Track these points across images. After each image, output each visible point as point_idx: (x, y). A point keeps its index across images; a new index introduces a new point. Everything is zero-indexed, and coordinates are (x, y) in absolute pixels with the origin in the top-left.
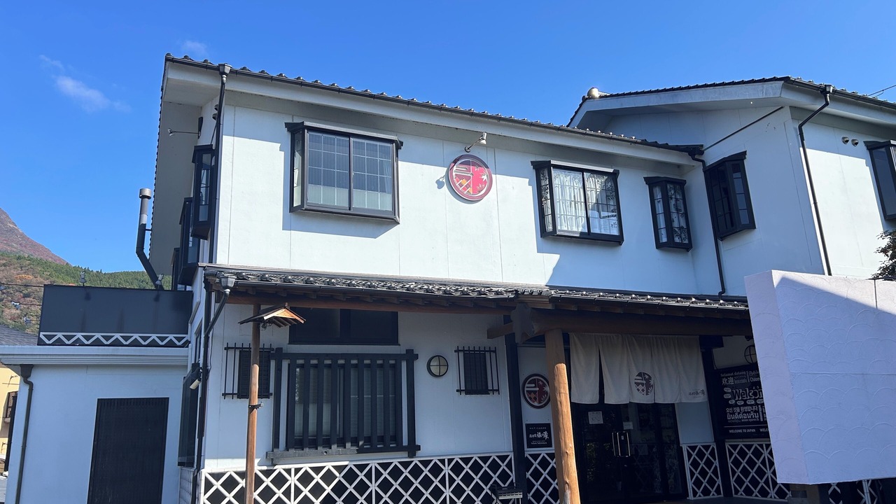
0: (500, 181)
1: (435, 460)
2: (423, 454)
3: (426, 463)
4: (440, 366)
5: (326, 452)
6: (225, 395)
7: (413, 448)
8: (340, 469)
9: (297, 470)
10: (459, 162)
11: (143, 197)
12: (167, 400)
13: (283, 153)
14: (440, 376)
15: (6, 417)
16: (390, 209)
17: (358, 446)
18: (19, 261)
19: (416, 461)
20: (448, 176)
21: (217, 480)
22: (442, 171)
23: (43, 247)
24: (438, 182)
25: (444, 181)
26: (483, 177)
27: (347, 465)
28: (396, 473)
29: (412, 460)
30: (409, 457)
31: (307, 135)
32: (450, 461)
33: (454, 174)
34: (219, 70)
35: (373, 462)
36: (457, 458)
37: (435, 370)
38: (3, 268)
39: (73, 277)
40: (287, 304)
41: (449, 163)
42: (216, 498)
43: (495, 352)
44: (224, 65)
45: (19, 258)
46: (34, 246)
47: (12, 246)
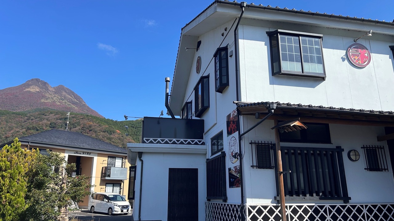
0: (375, 57)
1: (358, 205)
2: (352, 202)
3: (354, 207)
4: (356, 155)
5: (304, 198)
6: (253, 166)
7: (346, 199)
8: (311, 207)
9: (290, 207)
10: (352, 47)
11: (167, 81)
12: (196, 170)
13: (266, 46)
14: (356, 161)
15: (102, 177)
16: (323, 72)
17: (319, 196)
18: (87, 117)
19: (348, 205)
20: (347, 55)
21: (254, 210)
22: (343, 53)
23: (95, 111)
24: (342, 58)
25: (345, 57)
26: (365, 55)
27: (314, 206)
28: (339, 211)
29: (346, 205)
30: (345, 203)
31: (279, 36)
32: (366, 206)
33: (350, 53)
34: (241, 6)
35: (327, 204)
36: (369, 205)
37: (353, 157)
38: (82, 120)
39: (107, 123)
40: (299, 118)
41: (347, 48)
42: (254, 219)
43: (384, 148)
44: (244, 2)
45: (87, 116)
46: (92, 111)
47: (84, 111)
